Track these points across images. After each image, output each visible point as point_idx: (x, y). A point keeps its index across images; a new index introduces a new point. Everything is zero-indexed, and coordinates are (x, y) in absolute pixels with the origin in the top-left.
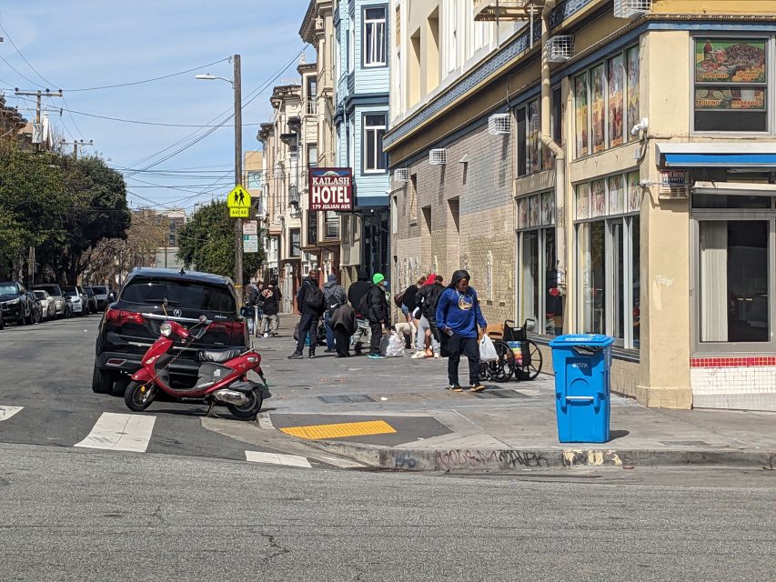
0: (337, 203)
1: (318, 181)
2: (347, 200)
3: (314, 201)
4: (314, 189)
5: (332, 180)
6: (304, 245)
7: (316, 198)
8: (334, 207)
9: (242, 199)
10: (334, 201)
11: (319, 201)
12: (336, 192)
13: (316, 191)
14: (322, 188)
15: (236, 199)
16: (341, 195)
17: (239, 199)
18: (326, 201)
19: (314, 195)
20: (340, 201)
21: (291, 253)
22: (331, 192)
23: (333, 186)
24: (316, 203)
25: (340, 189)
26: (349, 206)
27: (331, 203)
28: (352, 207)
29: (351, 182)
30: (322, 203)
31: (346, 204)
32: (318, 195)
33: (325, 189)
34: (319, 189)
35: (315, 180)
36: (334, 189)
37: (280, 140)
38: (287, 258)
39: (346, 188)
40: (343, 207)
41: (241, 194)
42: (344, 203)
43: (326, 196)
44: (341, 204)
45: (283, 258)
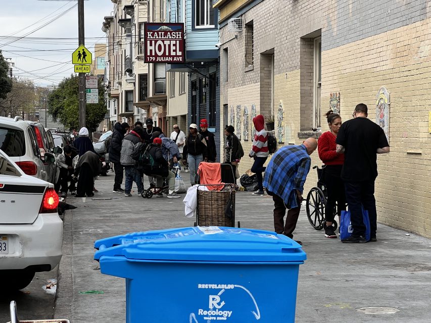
0: (170, 55)
1: (153, 35)
2: (179, 53)
3: (149, 54)
4: (148, 42)
5: (166, 34)
6: (137, 102)
7: (151, 51)
8: (167, 59)
9: (84, 57)
10: (167, 54)
11: (153, 54)
12: (169, 46)
13: (151, 45)
14: (156, 42)
15: (79, 58)
16: (174, 48)
17: (82, 57)
18: (160, 54)
19: (149, 48)
20: (173, 54)
21: (127, 109)
22: (165, 46)
23: (167, 40)
24: (151, 55)
25: (173, 42)
26: (181, 59)
27: (164, 55)
28: (184, 59)
29: (183, 36)
30: (156, 56)
31: (179, 56)
32: (152, 48)
33: (160, 42)
34: (153, 42)
35: (149, 34)
36: (167, 43)
37: (118, 24)
38: (123, 112)
39: (178, 42)
40: (175, 59)
41: (84, 53)
42: (176, 56)
43: (160, 50)
44: (173, 57)
45: (120, 113)
